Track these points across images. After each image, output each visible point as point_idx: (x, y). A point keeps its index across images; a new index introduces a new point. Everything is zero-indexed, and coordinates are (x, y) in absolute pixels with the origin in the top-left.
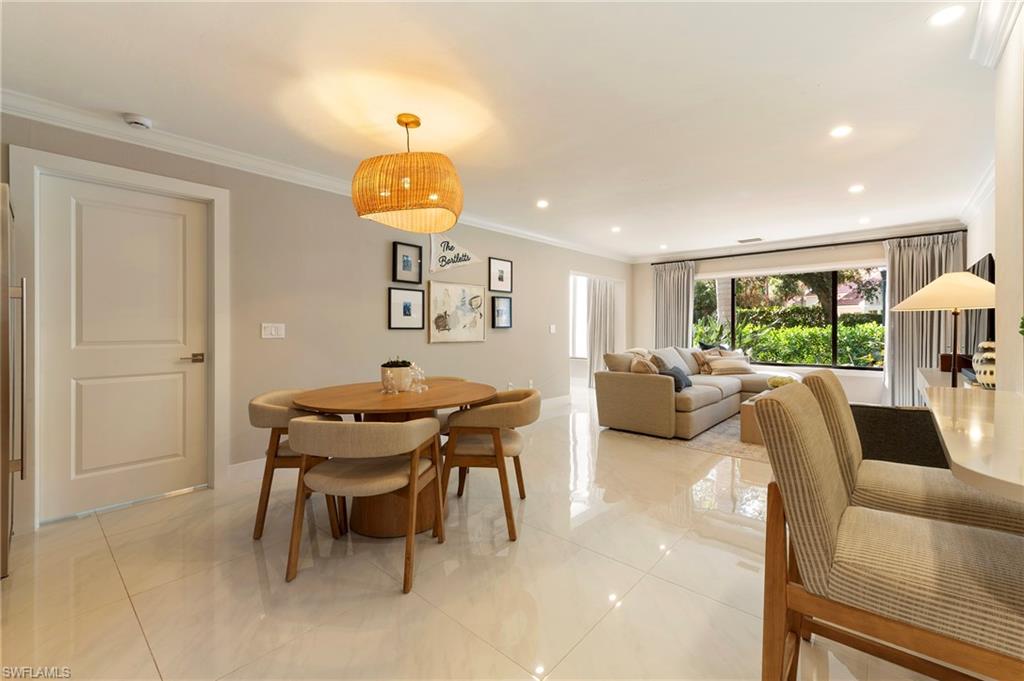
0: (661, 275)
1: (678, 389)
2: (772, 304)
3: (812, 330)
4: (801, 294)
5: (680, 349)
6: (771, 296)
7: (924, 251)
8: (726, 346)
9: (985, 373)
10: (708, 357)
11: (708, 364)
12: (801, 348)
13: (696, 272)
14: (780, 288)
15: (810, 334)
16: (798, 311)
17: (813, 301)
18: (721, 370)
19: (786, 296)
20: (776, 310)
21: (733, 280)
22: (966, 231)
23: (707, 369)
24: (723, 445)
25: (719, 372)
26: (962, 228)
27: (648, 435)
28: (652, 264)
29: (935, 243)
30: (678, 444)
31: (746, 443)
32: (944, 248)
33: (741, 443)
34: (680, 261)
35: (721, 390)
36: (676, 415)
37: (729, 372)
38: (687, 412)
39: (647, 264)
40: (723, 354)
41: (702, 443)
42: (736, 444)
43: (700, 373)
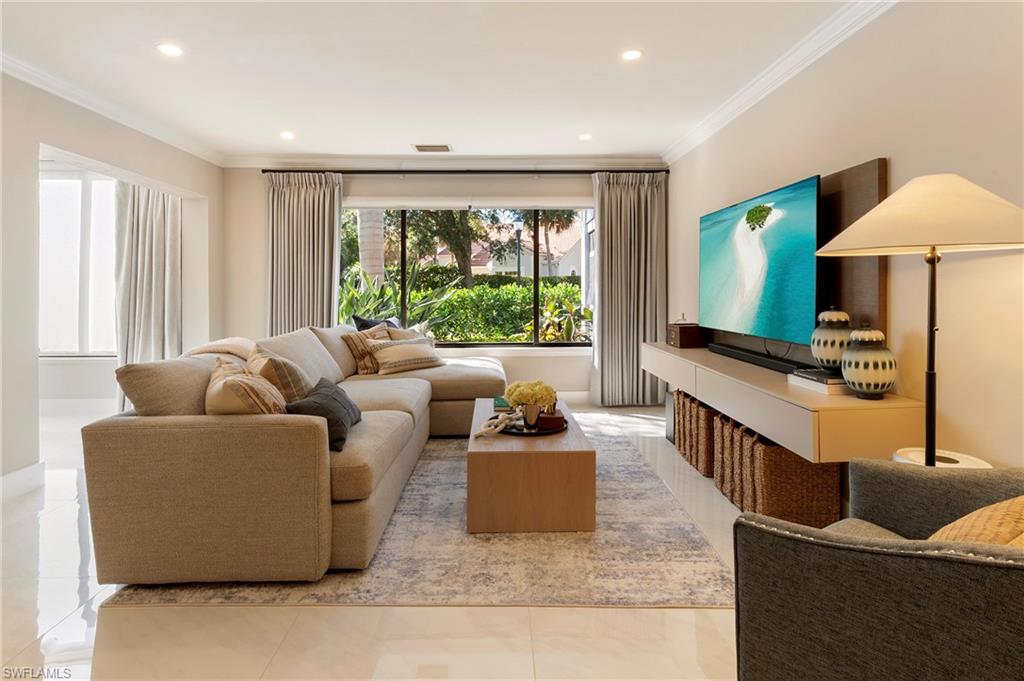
0: (281, 195)
1: (337, 442)
4: (435, 252)
5: (318, 328)
7: (631, 192)
8: (394, 320)
9: (866, 366)
10: (372, 342)
11: (371, 354)
13: (345, 193)
16: (434, 271)
18: (395, 365)
21: (404, 212)
22: (668, 172)
23: (369, 364)
24: (439, 560)
25: (392, 370)
26: (664, 167)
27: (251, 584)
28: (264, 171)
29: (641, 183)
30: (339, 596)
31: (478, 535)
32: (649, 191)
33: (471, 538)
34: (318, 172)
35: (411, 413)
36: (333, 514)
37: (407, 367)
38: (360, 500)
39: (258, 169)
40: (393, 336)
41: (392, 573)
42: (462, 548)
43: (356, 373)
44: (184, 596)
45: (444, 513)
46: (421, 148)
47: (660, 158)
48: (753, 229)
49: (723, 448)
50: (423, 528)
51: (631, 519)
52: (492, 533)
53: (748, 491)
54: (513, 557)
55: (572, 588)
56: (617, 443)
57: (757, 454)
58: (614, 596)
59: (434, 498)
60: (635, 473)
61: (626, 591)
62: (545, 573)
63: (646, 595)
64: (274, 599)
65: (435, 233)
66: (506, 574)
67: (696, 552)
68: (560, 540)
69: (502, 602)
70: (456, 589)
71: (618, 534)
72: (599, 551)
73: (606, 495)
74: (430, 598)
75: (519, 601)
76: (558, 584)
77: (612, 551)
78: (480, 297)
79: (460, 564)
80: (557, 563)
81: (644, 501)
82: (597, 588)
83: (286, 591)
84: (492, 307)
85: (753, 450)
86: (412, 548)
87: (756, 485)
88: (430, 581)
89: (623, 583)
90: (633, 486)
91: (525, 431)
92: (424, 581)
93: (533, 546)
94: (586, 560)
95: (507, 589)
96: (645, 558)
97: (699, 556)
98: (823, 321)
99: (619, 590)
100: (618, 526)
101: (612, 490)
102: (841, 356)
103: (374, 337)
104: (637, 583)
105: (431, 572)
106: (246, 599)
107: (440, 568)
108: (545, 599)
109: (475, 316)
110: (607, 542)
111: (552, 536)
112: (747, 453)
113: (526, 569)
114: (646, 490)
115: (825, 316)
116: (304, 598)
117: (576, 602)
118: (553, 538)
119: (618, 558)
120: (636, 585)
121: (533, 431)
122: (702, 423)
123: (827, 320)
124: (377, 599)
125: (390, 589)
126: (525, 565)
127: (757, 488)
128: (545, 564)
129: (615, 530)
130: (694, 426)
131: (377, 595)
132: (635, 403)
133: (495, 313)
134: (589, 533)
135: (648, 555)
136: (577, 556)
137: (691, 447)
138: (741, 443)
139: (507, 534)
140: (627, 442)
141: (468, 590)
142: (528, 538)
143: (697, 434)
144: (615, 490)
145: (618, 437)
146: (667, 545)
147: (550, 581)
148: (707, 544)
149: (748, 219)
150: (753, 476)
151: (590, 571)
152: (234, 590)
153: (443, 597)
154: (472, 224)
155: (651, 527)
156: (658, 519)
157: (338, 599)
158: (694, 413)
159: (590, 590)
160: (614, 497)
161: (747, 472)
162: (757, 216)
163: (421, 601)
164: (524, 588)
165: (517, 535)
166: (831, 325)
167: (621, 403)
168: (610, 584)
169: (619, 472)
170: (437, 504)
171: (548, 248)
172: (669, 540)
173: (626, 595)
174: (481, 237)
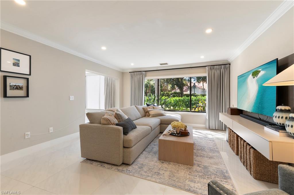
0: (133, 77)
2: (169, 91)
3: (179, 98)
4: (175, 89)
5: (138, 106)
6: (169, 89)
7: (218, 71)
8: (156, 104)
10: (149, 109)
11: (148, 112)
12: (177, 103)
13: (146, 76)
14: (171, 87)
15: (179, 99)
16: (175, 93)
17: (178, 91)
19: (172, 89)
20: (170, 93)
21: (158, 80)
22: (230, 64)
23: (148, 114)
24: (149, 166)
25: (153, 116)
26: (229, 63)
27: (107, 163)
28: (130, 72)
29: (221, 68)
30: (123, 170)
31: (161, 161)
32: (224, 70)
33: (159, 161)
34: (140, 72)
35: (151, 127)
36: (124, 150)
37: (156, 116)
38: (130, 148)
39: (128, 72)
40: (154, 108)
41: (137, 167)
42: (156, 164)
43: (145, 116)
44: (94, 163)
45: (155, 153)
46: (161, 64)
47: (228, 61)
48: (254, 78)
49: (241, 147)
50: (149, 156)
51: (206, 164)
52: (165, 161)
53: (249, 164)
54: (167, 168)
55: (180, 183)
56: (210, 140)
57: (251, 152)
58: (192, 189)
59: (155, 149)
60: (212, 150)
61: (197, 188)
62: (174, 176)
63: (202, 191)
64: (110, 168)
65: (175, 85)
66: (164, 174)
67: (225, 180)
68: (182, 167)
69: (159, 182)
70: (149, 175)
71: (200, 168)
72: (193, 173)
73: (201, 155)
74: (142, 176)
75: (164, 183)
76: (176, 181)
77: (196, 174)
78: (184, 99)
79: (153, 168)
80: (179, 174)
81: (213, 159)
82: (188, 184)
83: (113, 166)
84: (187, 102)
85: (250, 150)
86: (144, 161)
87: (251, 162)
88: (144, 171)
89: (196, 185)
90: (210, 154)
91: (177, 135)
92: (143, 171)
93: (174, 167)
94: (187, 175)
95: (162, 178)
96: (207, 178)
97: (226, 182)
98: (278, 109)
99: (194, 187)
100: (201, 166)
101: (203, 154)
102: (285, 122)
103: (149, 108)
104: (201, 186)
105: (145, 169)
106: (105, 166)
107: (148, 168)
108: (171, 184)
109: (183, 104)
110: (196, 170)
111: (180, 165)
112: (248, 151)
113: (170, 173)
114: (214, 156)
115: (279, 107)
116: (115, 169)
117: (180, 188)
118: (180, 166)
119: (198, 176)
120: (200, 187)
121: (178, 135)
122: (235, 138)
123: (279, 109)
124: (130, 173)
125: (134, 171)
126: (169, 172)
127: (251, 163)
128: (175, 173)
129: (200, 167)
130: (233, 139)
131: (130, 172)
132: (219, 129)
133: (188, 103)
134: (191, 166)
135: (208, 177)
136: (185, 173)
137: (232, 145)
138: (246, 147)
139: (169, 162)
140: (213, 140)
141: (152, 176)
142: (173, 164)
143: (234, 142)
144: (204, 154)
145: (211, 138)
146: (215, 175)
147: (175, 179)
148: (230, 178)
149: (252, 75)
150: (250, 159)
151: (188, 179)
152: (104, 164)
153: (145, 176)
154: (184, 82)
155: (212, 168)
156: (215, 166)
157: (122, 171)
158: (233, 135)
159: (185, 185)
160: (203, 156)
161: (248, 157)
162: (255, 73)
163: (140, 177)
164: (167, 179)
165: (171, 163)
166: (281, 111)
167: (215, 129)
168: (192, 185)
169: (207, 149)
170: (154, 150)
171: (203, 87)
172: (216, 174)
173: (196, 189)
174: (186, 85)
